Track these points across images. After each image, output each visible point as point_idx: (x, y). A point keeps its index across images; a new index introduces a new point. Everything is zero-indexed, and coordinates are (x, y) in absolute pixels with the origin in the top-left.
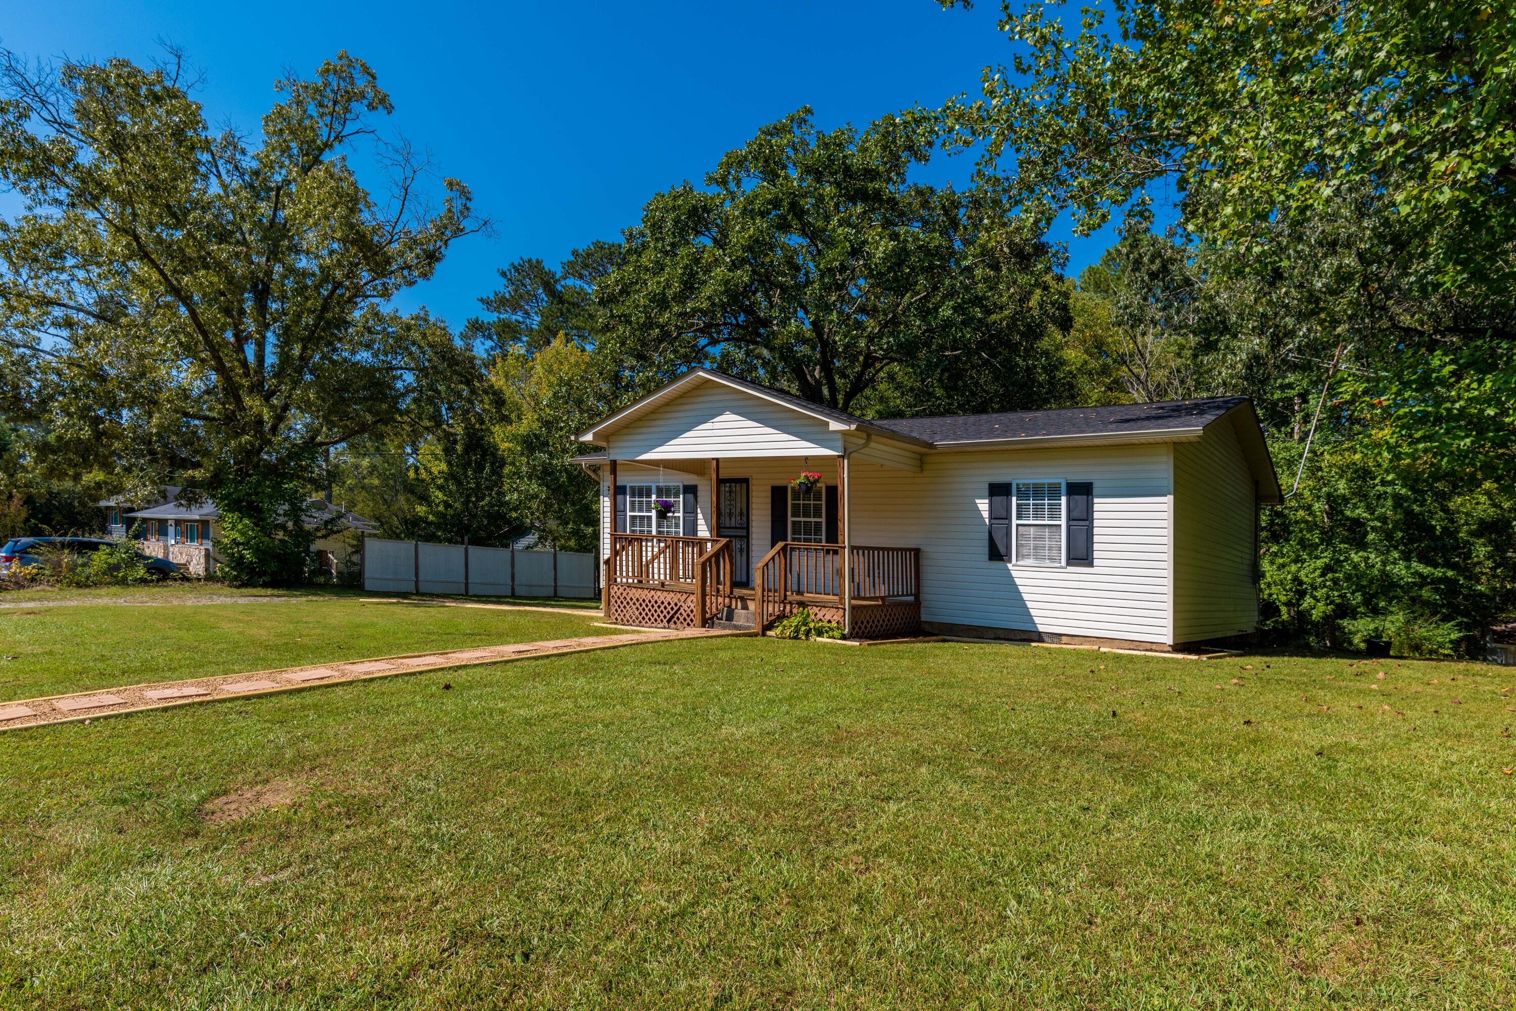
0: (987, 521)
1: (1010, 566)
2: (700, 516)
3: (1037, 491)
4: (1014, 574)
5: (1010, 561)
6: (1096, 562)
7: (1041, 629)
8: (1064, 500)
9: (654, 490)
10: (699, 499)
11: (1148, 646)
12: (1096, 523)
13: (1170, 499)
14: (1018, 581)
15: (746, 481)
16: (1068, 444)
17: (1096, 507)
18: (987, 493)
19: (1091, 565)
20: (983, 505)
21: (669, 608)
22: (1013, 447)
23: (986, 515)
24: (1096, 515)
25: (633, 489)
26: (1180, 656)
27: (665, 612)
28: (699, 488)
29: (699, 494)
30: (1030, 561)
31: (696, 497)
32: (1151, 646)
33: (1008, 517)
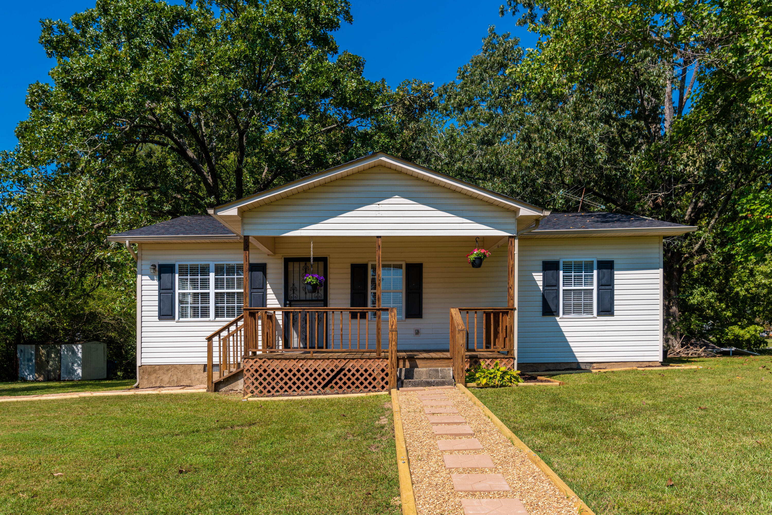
0: (541, 288)
1: (558, 319)
2: (270, 291)
3: (579, 267)
4: (561, 324)
5: (558, 315)
6: (616, 313)
7: (580, 360)
8: (595, 272)
9: (212, 267)
10: (268, 276)
11: (647, 364)
12: (616, 287)
13: (661, 271)
14: (563, 329)
15: (324, 260)
16: (609, 234)
17: (616, 277)
18: (541, 268)
19: (612, 314)
20: (538, 277)
21: (324, 375)
22: (570, 235)
23: (540, 284)
24: (616, 282)
25: (181, 267)
26: (665, 368)
27: (319, 379)
28: (268, 266)
29: (268, 271)
30: (572, 315)
31: (265, 274)
32: (650, 364)
33: (557, 285)
